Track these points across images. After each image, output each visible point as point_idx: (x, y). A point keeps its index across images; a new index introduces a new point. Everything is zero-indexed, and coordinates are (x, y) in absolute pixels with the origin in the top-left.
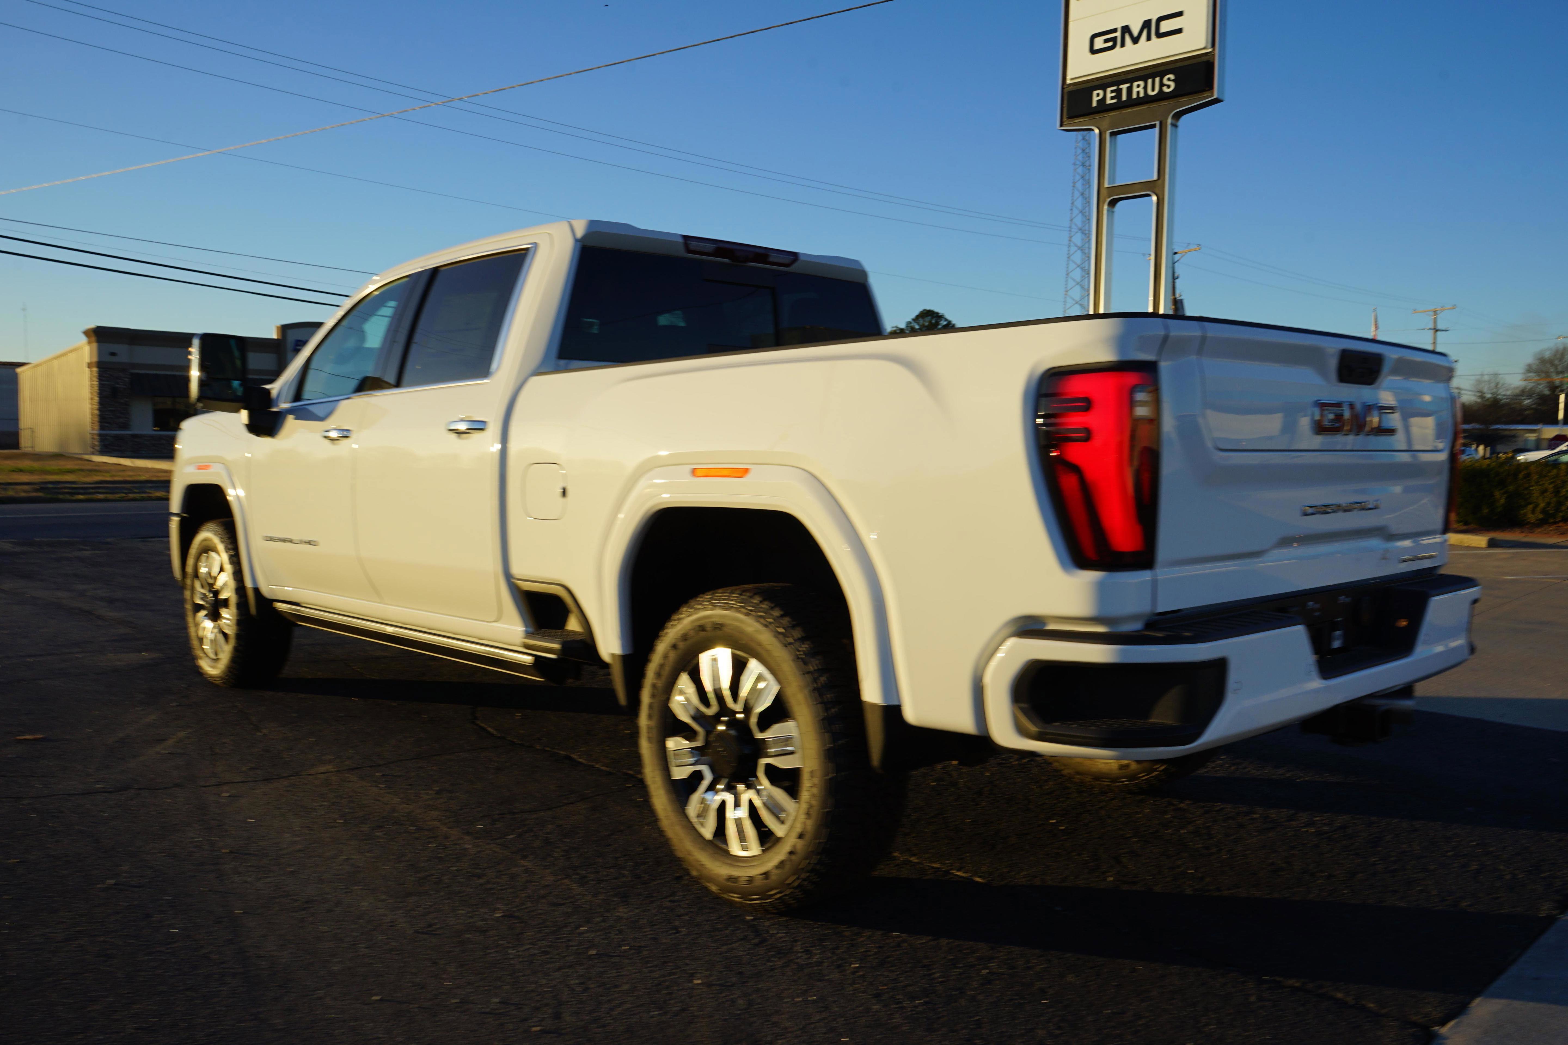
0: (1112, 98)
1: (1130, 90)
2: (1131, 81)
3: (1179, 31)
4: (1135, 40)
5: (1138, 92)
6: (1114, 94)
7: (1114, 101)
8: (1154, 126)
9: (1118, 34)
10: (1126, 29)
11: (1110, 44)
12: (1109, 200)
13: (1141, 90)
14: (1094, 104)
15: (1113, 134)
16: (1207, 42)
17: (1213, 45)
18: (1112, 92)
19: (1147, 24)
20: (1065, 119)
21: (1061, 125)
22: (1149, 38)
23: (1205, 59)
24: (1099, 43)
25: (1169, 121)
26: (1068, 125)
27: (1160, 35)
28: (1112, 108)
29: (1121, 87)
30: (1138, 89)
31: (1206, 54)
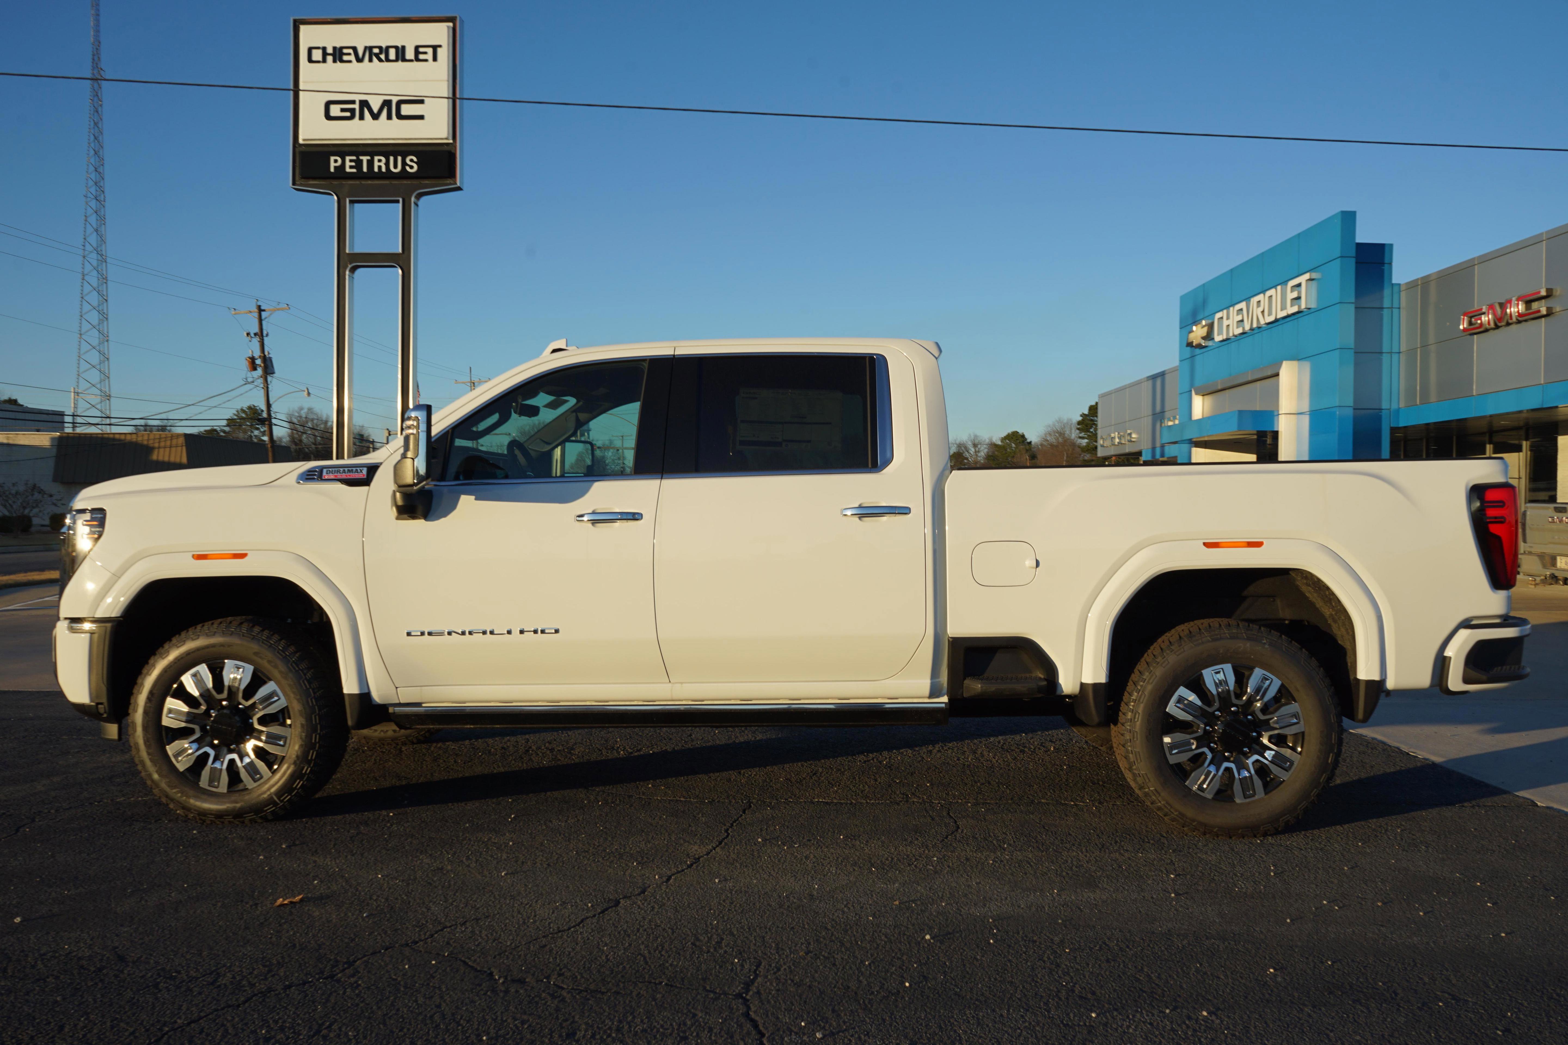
0: (351, 167)
1: (370, 163)
2: (372, 155)
3: (421, 117)
4: (375, 117)
5: (380, 167)
6: (353, 164)
7: (354, 170)
8: (398, 202)
9: (356, 106)
10: (364, 104)
11: (348, 114)
12: (350, 266)
13: (383, 164)
14: (332, 170)
15: (352, 202)
16: (448, 134)
17: (454, 137)
18: (351, 161)
19: (387, 103)
20: (297, 178)
21: (294, 184)
22: (389, 117)
23: (446, 148)
24: (335, 110)
25: (413, 199)
26: (301, 185)
27: (400, 117)
28: (351, 176)
29: (361, 158)
30: (379, 163)
31: (447, 144)
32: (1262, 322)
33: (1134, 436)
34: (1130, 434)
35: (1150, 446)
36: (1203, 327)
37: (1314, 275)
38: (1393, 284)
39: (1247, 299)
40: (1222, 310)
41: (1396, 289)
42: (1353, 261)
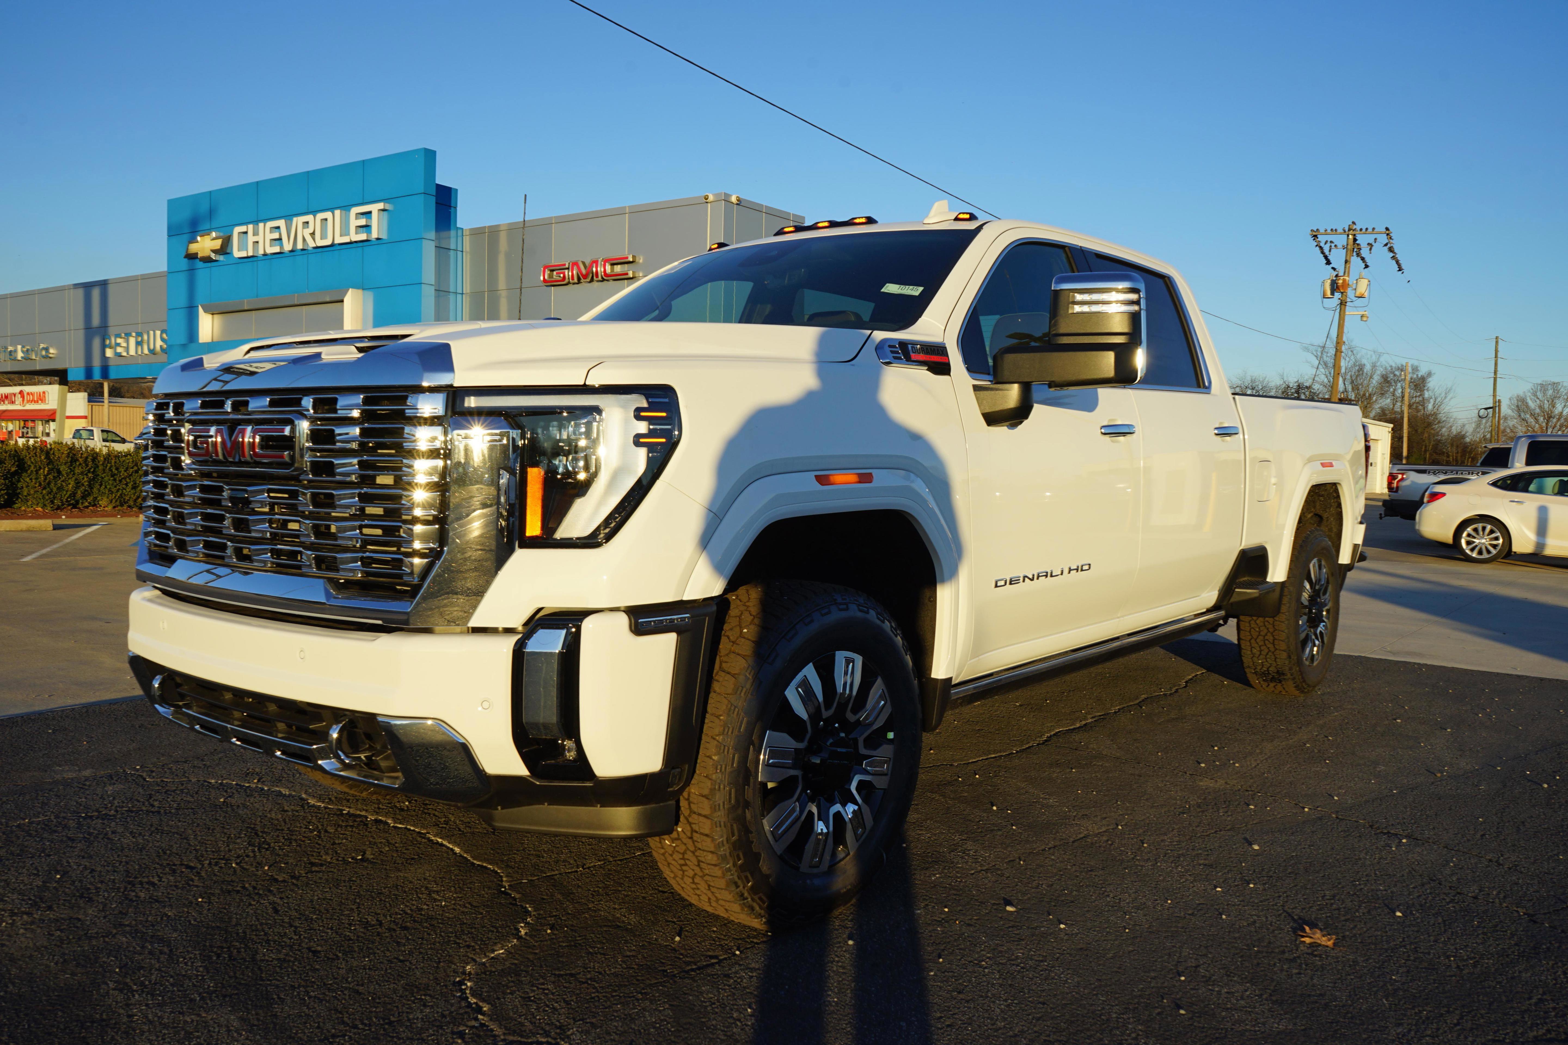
32: (311, 244)
33: (52, 351)
34: (47, 349)
35: (81, 363)
36: (214, 239)
37: (388, 207)
38: (457, 228)
39: (288, 218)
40: (246, 224)
41: (460, 232)
42: (433, 199)
